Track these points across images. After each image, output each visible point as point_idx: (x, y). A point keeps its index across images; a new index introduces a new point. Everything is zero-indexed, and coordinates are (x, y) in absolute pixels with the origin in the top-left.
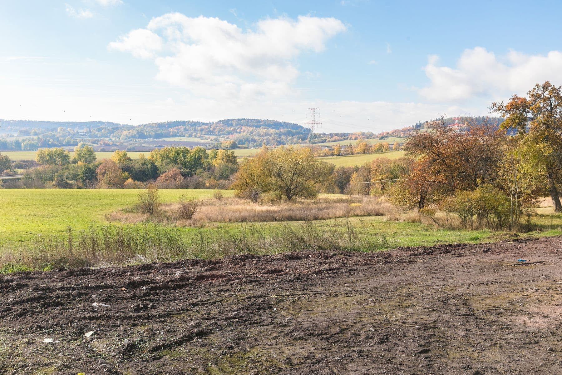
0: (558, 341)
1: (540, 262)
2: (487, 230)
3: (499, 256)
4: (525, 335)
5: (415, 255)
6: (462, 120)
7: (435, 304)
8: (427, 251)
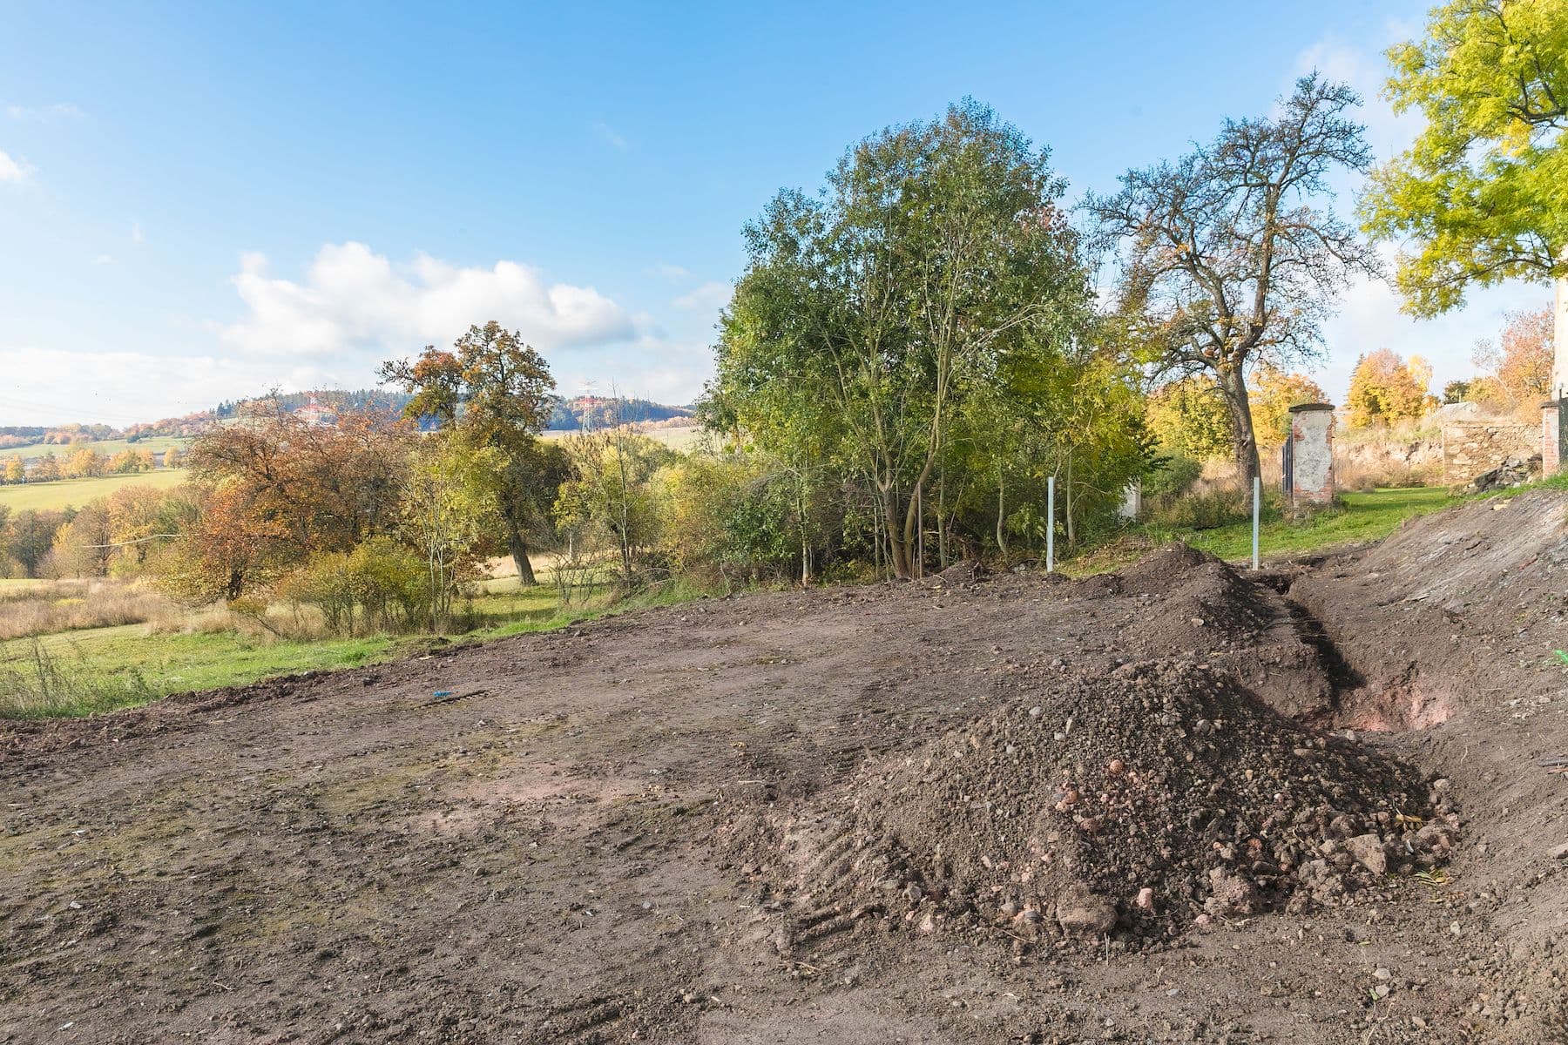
0: (497, 852)
1: (477, 694)
2: (383, 635)
3: (397, 691)
4: (433, 851)
5: (207, 709)
6: (324, 398)
7: (242, 817)
8: (237, 697)
